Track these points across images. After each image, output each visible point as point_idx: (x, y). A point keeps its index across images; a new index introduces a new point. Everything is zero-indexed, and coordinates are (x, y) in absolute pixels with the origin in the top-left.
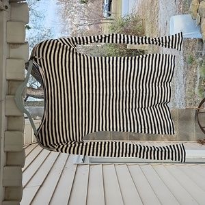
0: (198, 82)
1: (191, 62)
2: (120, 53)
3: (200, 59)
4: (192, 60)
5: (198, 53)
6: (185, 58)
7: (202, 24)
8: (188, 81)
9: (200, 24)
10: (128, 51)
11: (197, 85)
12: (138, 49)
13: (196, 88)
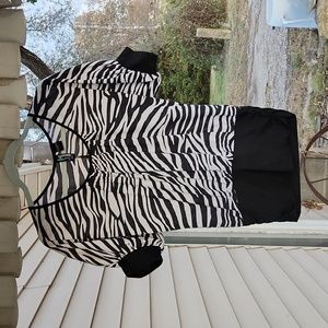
0: (308, 99)
1: (299, 66)
2: (184, 43)
3: (314, 62)
4: (300, 62)
5: (310, 53)
6: (289, 58)
7: (319, 8)
8: (292, 97)
9: (315, 7)
10: (197, 40)
11: (307, 104)
12: (214, 37)
13: (306, 109)
